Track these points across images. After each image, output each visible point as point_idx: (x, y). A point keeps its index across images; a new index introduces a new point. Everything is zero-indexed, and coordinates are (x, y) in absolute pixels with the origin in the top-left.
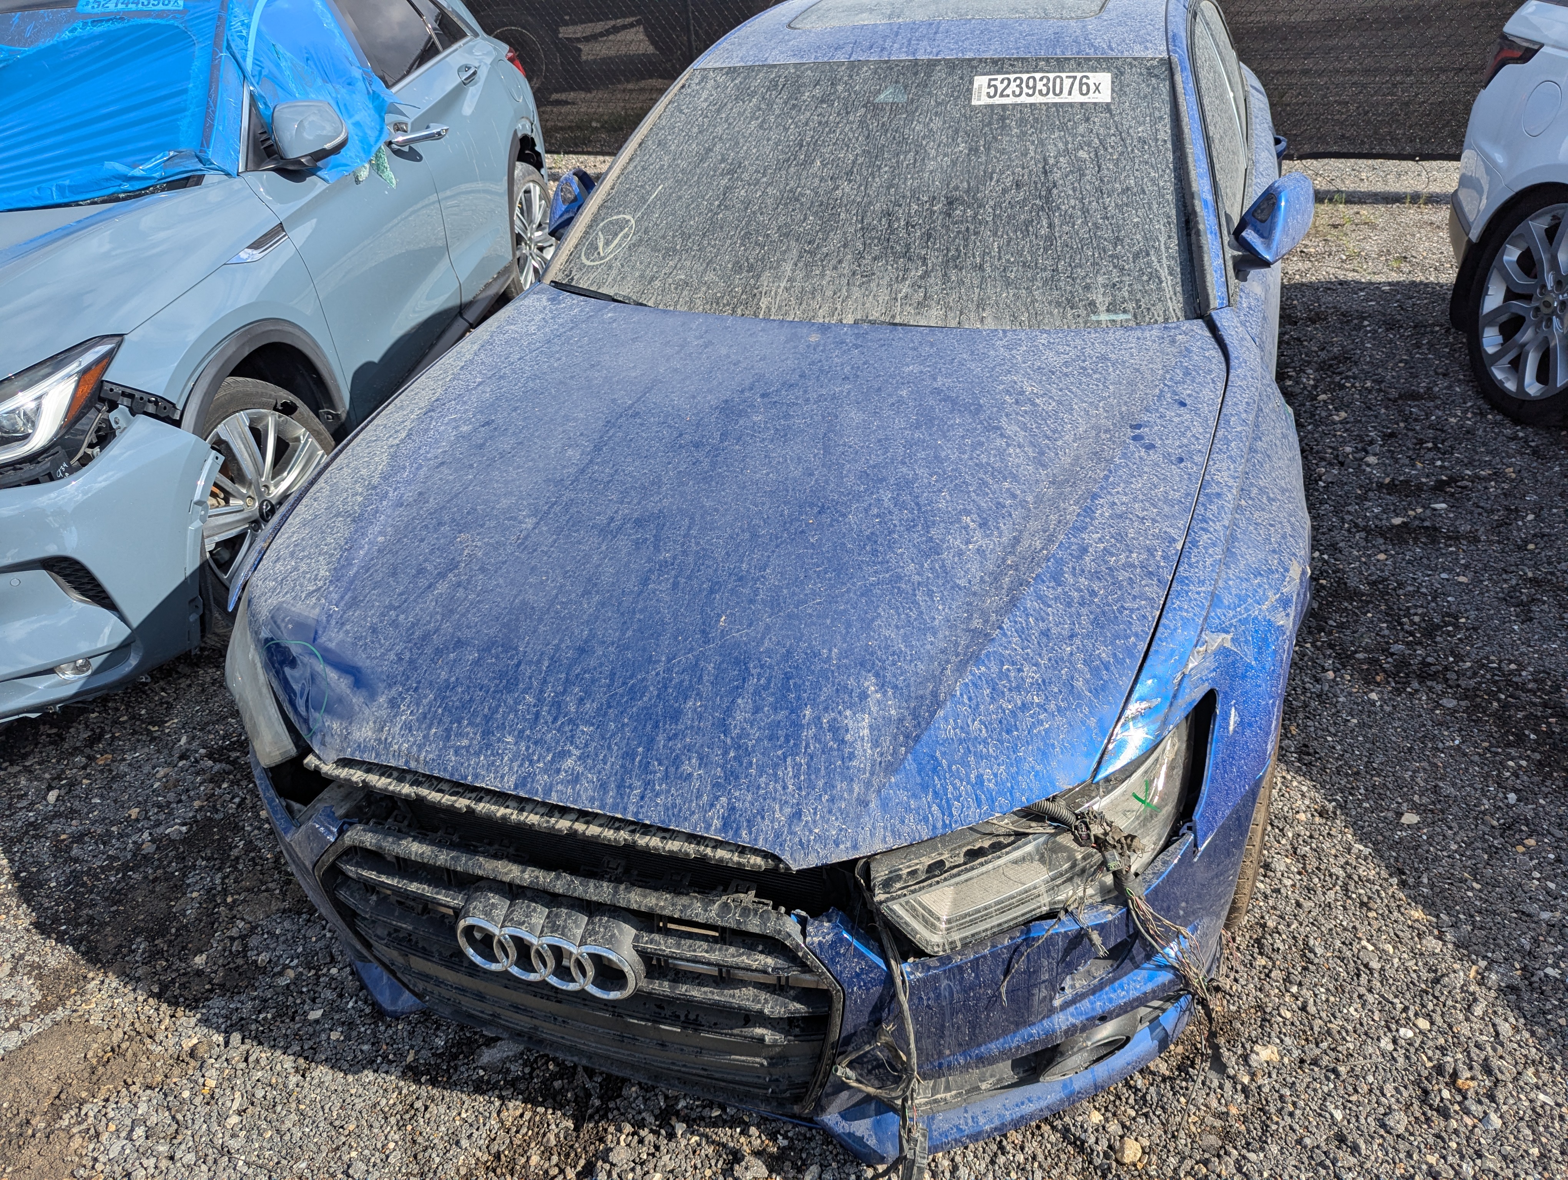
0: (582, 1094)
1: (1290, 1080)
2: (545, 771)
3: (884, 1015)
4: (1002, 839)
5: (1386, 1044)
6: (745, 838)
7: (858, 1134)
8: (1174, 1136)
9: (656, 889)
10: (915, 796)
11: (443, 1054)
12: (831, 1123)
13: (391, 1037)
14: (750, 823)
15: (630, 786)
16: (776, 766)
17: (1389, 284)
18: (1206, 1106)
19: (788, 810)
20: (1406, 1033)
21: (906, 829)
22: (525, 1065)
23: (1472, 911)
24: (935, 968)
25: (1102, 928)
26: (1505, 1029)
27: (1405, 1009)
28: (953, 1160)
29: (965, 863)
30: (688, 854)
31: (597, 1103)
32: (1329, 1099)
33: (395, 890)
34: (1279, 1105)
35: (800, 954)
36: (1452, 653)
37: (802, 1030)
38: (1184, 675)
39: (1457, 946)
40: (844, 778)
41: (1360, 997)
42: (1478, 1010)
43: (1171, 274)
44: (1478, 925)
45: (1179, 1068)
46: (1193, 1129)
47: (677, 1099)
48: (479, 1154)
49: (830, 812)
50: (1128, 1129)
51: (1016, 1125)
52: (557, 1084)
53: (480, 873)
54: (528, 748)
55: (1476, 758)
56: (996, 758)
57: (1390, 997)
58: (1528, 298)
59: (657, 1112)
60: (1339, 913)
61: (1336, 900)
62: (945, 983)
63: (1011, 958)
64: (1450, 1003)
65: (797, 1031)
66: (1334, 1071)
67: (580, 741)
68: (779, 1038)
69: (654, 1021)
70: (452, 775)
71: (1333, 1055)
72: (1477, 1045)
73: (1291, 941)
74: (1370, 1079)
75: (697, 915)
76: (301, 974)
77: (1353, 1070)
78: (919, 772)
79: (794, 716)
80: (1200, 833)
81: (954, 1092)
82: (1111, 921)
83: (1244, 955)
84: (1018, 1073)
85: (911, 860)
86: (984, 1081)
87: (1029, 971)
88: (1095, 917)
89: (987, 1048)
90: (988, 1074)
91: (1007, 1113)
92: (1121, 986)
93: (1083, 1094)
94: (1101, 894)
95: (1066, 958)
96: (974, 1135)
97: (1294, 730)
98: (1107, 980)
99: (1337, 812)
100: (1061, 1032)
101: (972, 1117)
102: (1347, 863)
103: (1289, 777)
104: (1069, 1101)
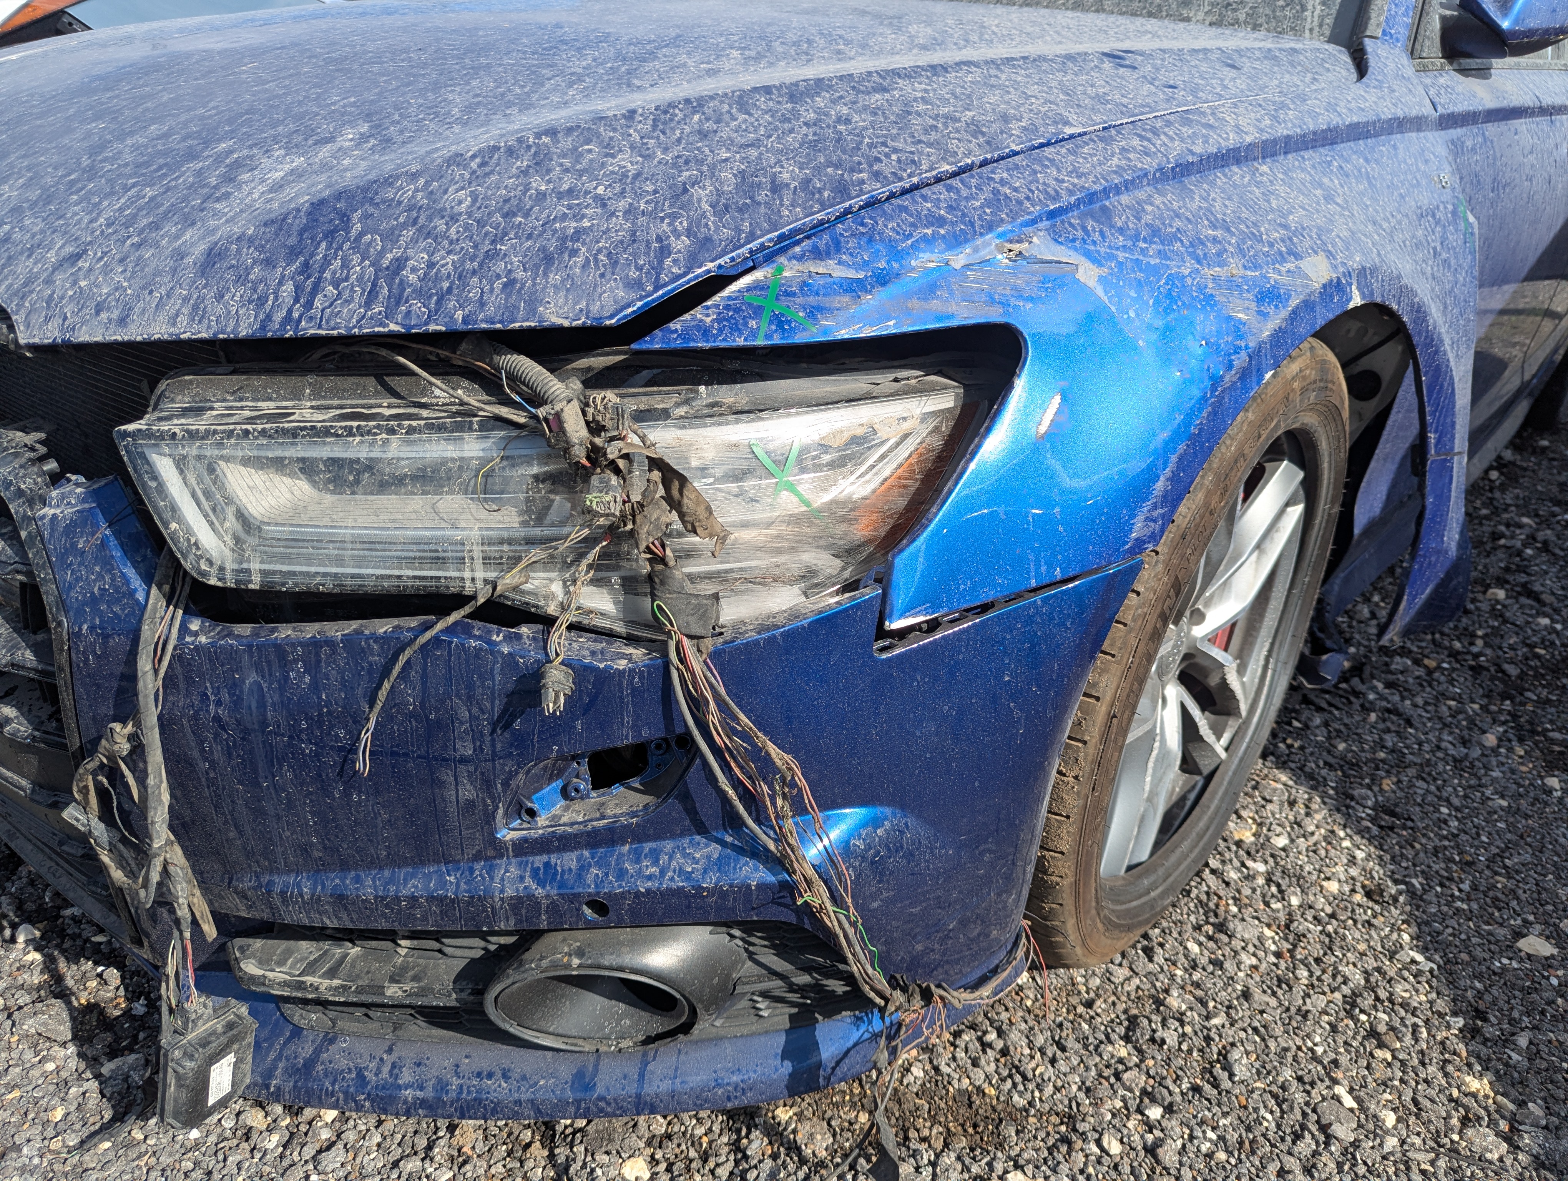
10: (267, 262)
16: (109, 195)
19: (69, 250)
21: (219, 312)
24: (238, 637)
40: (185, 220)
43: (1324, 4)
49: (123, 260)
51: (463, 1110)
56: (454, 243)
62: (252, 677)
63: (387, 670)
80: (898, 594)
81: (336, 982)
82: (622, 673)
83: (1094, 1029)
84: (462, 990)
85: (241, 400)
86: (398, 982)
87: (427, 718)
88: (593, 653)
89: (357, 880)
90: (411, 973)
91: (455, 1081)
92: (655, 856)
93: (608, 1104)
94: (629, 623)
95: (513, 722)
96: (382, 1098)
97: (1388, 784)
98: (624, 827)
99: (1402, 899)
100: (502, 899)
101: (394, 1066)
102: (1378, 970)
103: (1342, 834)
104: (578, 1108)
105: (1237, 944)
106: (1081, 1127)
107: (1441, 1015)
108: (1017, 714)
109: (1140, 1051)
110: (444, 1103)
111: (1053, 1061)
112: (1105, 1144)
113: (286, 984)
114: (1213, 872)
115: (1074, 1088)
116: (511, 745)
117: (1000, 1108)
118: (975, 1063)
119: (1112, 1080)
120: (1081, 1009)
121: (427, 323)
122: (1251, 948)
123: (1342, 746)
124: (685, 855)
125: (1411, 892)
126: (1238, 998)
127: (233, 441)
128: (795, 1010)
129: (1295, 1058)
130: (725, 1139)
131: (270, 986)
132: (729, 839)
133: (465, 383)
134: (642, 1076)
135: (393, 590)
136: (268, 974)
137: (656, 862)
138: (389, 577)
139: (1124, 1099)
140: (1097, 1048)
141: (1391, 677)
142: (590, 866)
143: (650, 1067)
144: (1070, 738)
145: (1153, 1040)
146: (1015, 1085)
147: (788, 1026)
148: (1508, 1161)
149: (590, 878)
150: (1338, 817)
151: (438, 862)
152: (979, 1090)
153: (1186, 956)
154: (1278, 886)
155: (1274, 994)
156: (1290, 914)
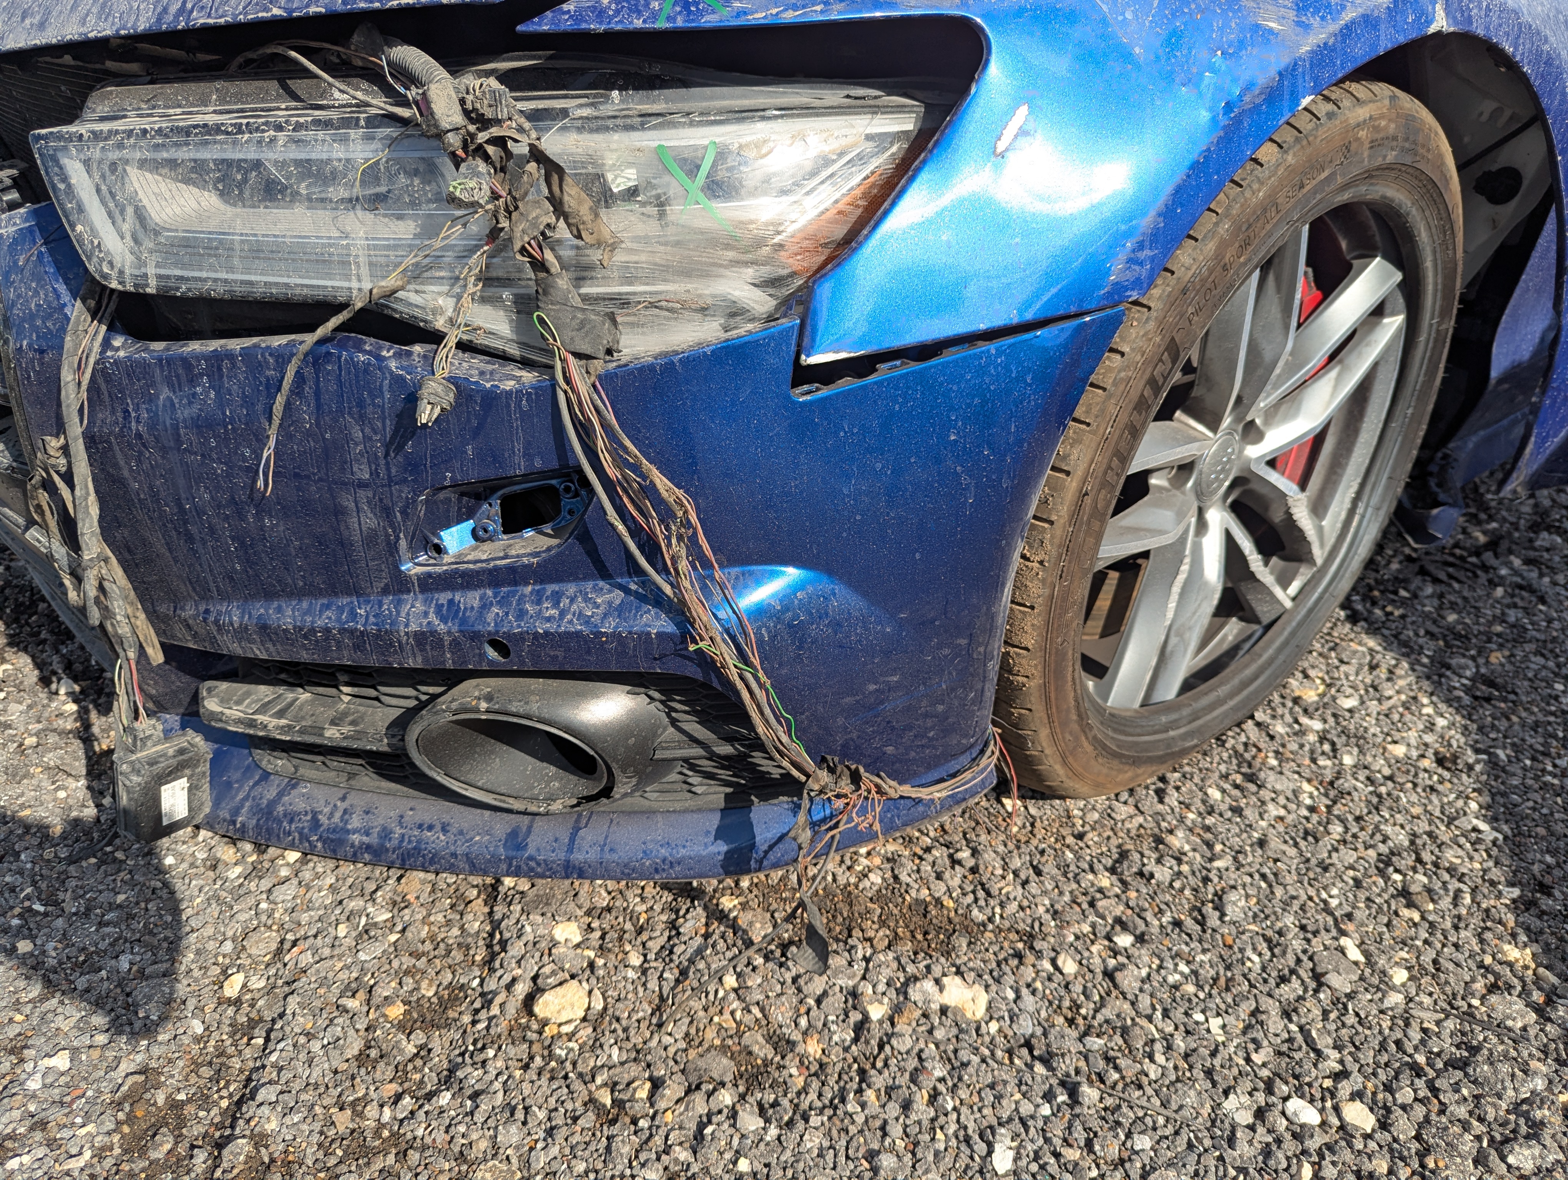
5: (1238, 1107)
8: (661, 1025)
18: (763, 1010)
20: (1305, 1113)
34: (901, 1080)
41: (1256, 1012)
46: (710, 1034)
50: (593, 972)
57: (1324, 1042)
64: (1461, 1112)
66: (1075, 1091)
71: (1100, 1065)
74: (1141, 1143)
81: (283, 722)
82: (509, 393)
83: (1078, 858)
84: (393, 736)
85: (154, 108)
86: (337, 725)
87: (324, 438)
88: (482, 373)
89: (279, 610)
90: (350, 718)
91: (398, 831)
92: (556, 598)
93: (539, 864)
94: (523, 345)
95: (405, 444)
96: (332, 841)
97: (1497, 657)
98: (525, 566)
99: (1478, 768)
100: (407, 634)
101: (345, 811)
102: (1430, 834)
103: (1425, 701)
104: (510, 865)
105: (1266, 794)
106: (1038, 945)
107: (1493, 883)
108: (965, 479)
109: (1124, 882)
110: (387, 850)
111: (1025, 883)
112: (1060, 963)
113: (239, 721)
114: (1258, 724)
115: (1041, 909)
116: (406, 470)
117: (956, 920)
118: (939, 877)
119: (1085, 906)
120: (1070, 840)
121: (308, 6)
122: (1282, 800)
123: (1452, 618)
124: (586, 600)
125: (1493, 763)
126: (1252, 845)
127: (132, 140)
128: (729, 790)
129: (1303, 908)
130: (664, 918)
131: (226, 722)
132: (633, 587)
133: (365, 85)
134: (572, 840)
135: (281, 297)
136: (227, 711)
137: (556, 604)
138: (276, 284)
139: (1093, 926)
140: (1076, 875)
141: (1532, 554)
142: (491, 604)
143: (582, 833)
144: (1035, 517)
145: (1141, 874)
146: (976, 900)
147: (722, 805)
148: (1532, 1032)
149: (490, 617)
150: (1426, 685)
151: (349, 594)
152: (938, 902)
153: (1204, 802)
154: (1333, 744)
155: (1296, 845)
156: (1339, 773)
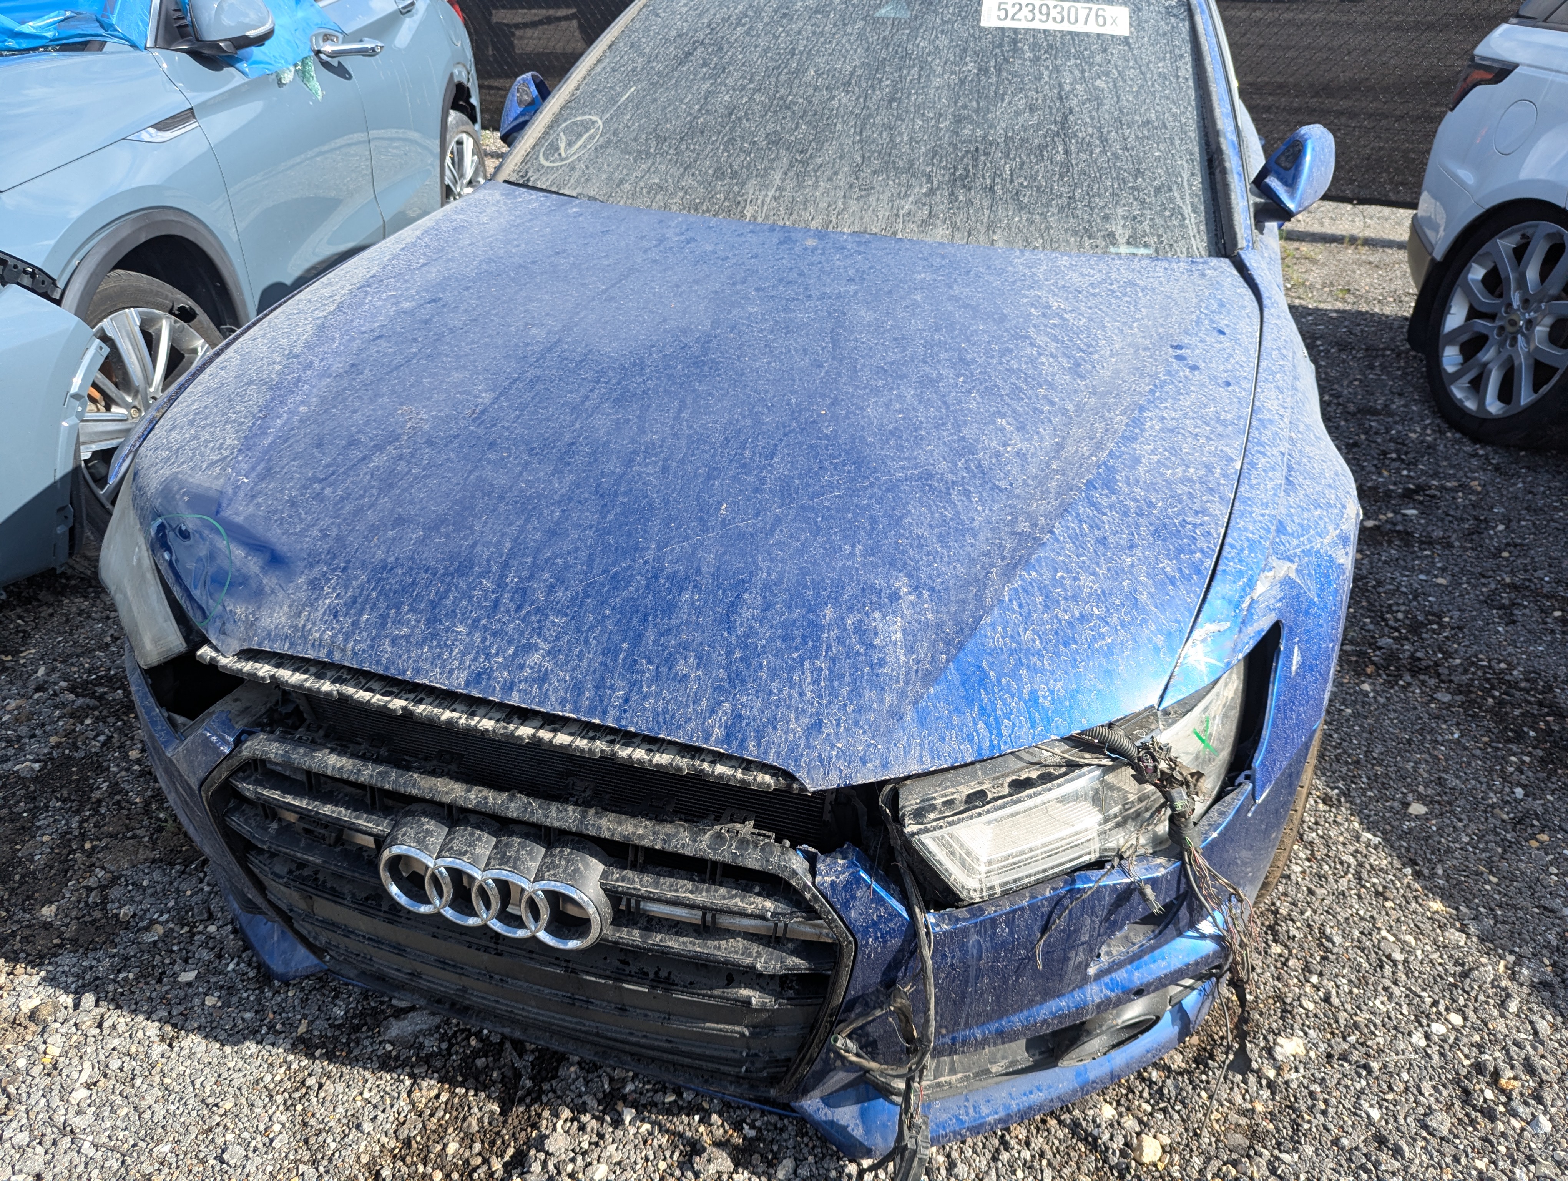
0: (509, 1074)
1: (1319, 1076)
2: (505, 667)
3: (900, 974)
4: (1052, 770)
5: (1418, 1039)
6: (752, 751)
7: (843, 1122)
8: (1195, 1134)
9: (633, 815)
10: (957, 710)
11: (342, 1025)
12: (811, 1110)
13: (279, 1005)
14: (759, 734)
15: (611, 687)
16: (791, 670)
17: (1336, 311)
18: (1230, 1101)
19: (805, 720)
20: (1438, 1028)
21: (947, 748)
22: (442, 1039)
23: (1492, 904)
24: (965, 920)
25: (1154, 882)
26: (1543, 1026)
27: (1435, 1003)
28: (948, 1156)
29: (1010, 795)
30: (680, 769)
31: (529, 1084)
32: (1363, 1097)
33: (303, 815)
34: (1310, 1102)
35: (808, 896)
36: (1441, 650)
37: (797, 992)
38: (1253, 600)
39: (1482, 940)
40: (873, 686)
41: (1385, 989)
42: (1513, 1006)
43: (1194, 211)
44: (1500, 919)
45: (1195, 1061)
46: (1216, 1127)
47: (624, 1082)
48: (384, 1140)
49: (856, 724)
50: (1146, 1125)
51: (1024, 1116)
52: (480, 1062)
53: (414, 792)
54: (484, 639)
55: (1478, 752)
56: (1053, 673)
57: (1418, 990)
58: (1492, 317)
59: (600, 1095)
60: (1354, 901)
61: (1350, 889)
62: (974, 938)
63: (1051, 913)
64: (1482, 997)
65: (791, 993)
66: (1366, 1067)
67: (551, 632)
68: (769, 1001)
69: (616, 979)
70: (387, 668)
71: (1363, 1050)
72: (1516, 1044)
73: (1307, 930)
74: (1405, 1076)
75: (683, 846)
76: (172, 930)
77: (1385, 1066)
78: (963, 684)
79: (812, 615)
80: (1259, 783)
81: (960, 1075)
82: (1163, 876)
85: (946, 789)
86: (995, 1063)
87: (1069, 930)
88: (1148, 870)
90: (999, 1055)
92: (1162, 956)
94: (1154, 845)
95: (1111, 917)
96: (976, 1127)
99: (1341, 799)
100: (1093, 1005)
101: (974, 1107)
102: (1357, 851)
107: (1399, 869)
116: (1108, 929)
125: (1343, 793)
129: (1354, 922)
132: (1192, 934)
137: (1164, 959)
139: (1297, 977)
142: (1133, 972)
148: (1469, 943)
149: (1132, 979)
151: (1054, 997)
155: (1321, 886)
